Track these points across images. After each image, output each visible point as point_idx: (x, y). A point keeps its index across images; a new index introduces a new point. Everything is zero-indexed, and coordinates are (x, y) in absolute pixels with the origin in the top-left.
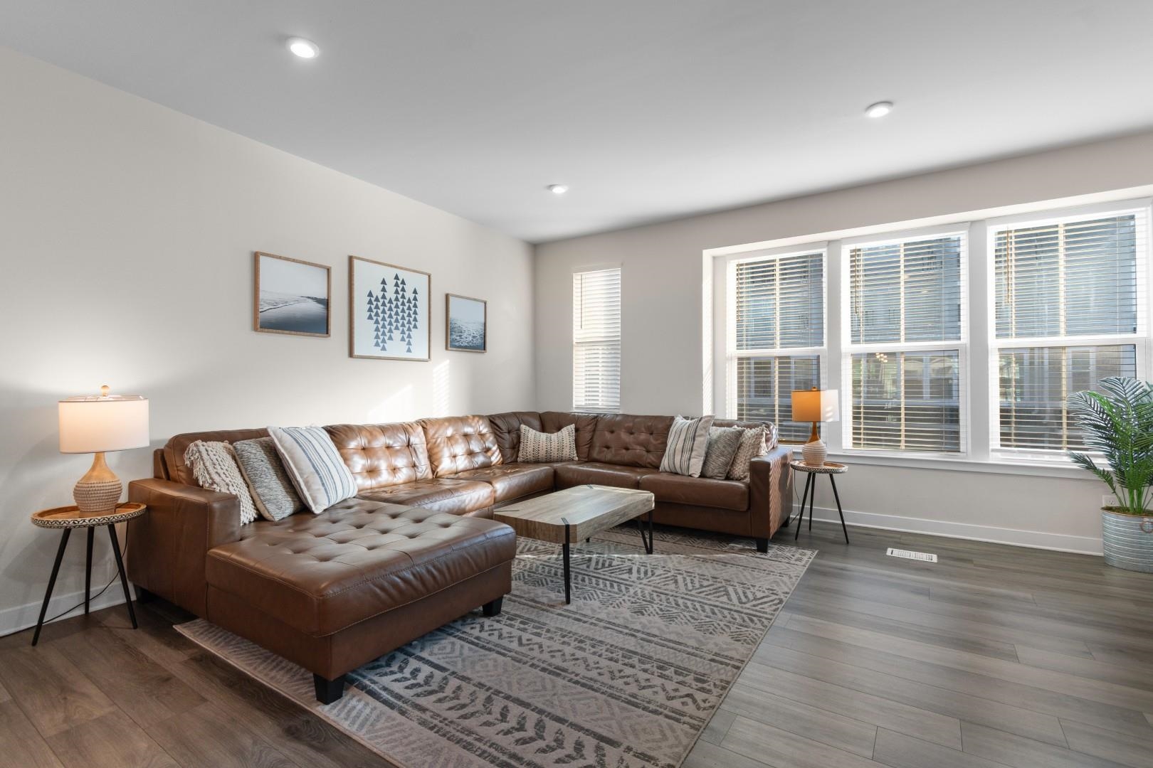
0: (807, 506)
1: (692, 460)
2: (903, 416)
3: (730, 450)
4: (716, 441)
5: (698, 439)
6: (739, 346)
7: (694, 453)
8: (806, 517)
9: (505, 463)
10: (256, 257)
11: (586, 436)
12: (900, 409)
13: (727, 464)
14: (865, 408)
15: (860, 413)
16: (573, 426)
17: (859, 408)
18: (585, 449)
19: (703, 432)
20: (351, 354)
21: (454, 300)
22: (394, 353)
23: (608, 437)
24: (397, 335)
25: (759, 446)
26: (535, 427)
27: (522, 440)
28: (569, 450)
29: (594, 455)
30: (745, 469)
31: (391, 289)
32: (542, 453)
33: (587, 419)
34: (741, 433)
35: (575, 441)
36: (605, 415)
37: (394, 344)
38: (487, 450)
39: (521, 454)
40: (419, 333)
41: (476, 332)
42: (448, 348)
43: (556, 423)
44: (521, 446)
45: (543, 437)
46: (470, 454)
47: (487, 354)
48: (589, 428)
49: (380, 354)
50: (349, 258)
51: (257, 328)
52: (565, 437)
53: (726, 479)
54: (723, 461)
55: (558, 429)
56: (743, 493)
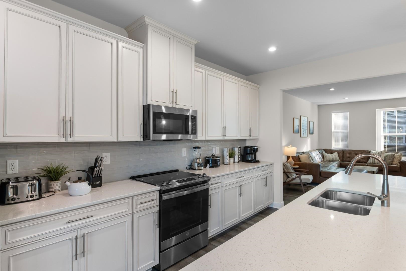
3: (391, 158)
4: (387, 156)
6: (384, 132)
9: (323, 161)
10: (294, 119)
11: (341, 155)
16: (337, 153)
18: (341, 158)
19: (383, 154)
20: (301, 137)
21: (310, 122)
22: (305, 136)
23: (348, 155)
24: (305, 132)
25: (401, 157)
26: (326, 152)
27: (324, 156)
28: (338, 158)
29: (344, 160)
30: (397, 162)
31: (304, 121)
32: (331, 159)
33: (340, 150)
34: (394, 155)
35: (338, 156)
36: (346, 150)
37: (305, 134)
38: (321, 158)
39: (325, 159)
40: (307, 131)
41: (312, 130)
42: (309, 134)
43: (331, 152)
44: (325, 157)
45: (330, 155)
46: (319, 159)
47: (313, 135)
48: (341, 153)
49: (303, 136)
50: (301, 116)
51: (294, 133)
52: (335, 155)
53: (391, 165)
54: (390, 161)
55: (332, 153)
56: (399, 168)
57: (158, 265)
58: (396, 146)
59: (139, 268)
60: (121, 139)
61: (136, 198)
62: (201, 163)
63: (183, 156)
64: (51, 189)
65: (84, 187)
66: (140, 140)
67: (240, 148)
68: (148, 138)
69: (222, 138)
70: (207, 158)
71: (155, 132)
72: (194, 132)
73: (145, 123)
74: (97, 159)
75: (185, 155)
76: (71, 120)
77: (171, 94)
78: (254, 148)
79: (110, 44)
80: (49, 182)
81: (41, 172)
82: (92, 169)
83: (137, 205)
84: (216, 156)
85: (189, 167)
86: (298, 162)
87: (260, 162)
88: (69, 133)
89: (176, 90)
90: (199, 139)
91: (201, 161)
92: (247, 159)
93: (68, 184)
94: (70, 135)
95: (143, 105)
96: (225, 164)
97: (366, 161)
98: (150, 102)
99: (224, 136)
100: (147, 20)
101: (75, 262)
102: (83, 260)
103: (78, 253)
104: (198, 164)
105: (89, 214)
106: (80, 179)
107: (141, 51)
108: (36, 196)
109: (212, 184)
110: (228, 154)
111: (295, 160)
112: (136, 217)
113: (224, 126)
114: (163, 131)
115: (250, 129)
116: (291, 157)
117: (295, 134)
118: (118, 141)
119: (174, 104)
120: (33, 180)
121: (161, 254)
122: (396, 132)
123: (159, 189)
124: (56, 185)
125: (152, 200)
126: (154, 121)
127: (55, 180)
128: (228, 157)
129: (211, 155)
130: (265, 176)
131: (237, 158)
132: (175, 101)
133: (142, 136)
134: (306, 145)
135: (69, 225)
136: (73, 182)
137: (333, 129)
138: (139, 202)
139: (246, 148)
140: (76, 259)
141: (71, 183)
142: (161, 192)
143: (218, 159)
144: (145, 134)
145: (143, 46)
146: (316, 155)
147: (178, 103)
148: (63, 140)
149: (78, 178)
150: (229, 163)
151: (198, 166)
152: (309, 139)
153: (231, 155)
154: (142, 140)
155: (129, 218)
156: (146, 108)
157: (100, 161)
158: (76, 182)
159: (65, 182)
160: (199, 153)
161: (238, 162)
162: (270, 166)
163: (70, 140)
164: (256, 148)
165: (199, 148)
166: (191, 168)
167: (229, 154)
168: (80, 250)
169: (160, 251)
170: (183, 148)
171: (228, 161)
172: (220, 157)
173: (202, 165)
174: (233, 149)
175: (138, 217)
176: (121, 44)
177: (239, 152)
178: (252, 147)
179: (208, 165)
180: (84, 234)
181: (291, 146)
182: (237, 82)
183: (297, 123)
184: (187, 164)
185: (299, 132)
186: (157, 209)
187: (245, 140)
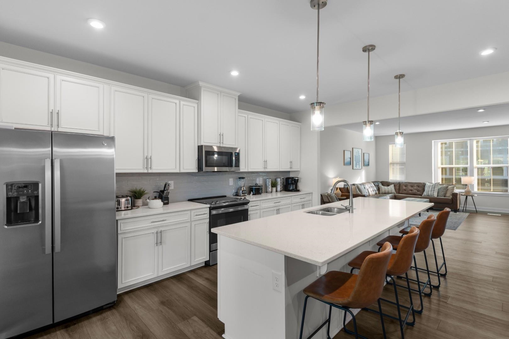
0: (465, 206)
1: (434, 193)
2: (492, 183)
3: (445, 190)
4: (440, 189)
5: (436, 188)
6: (442, 164)
7: (435, 191)
8: (465, 209)
9: (378, 194)
10: (344, 151)
11: (397, 187)
12: (491, 180)
13: (444, 194)
14: (481, 180)
15: (479, 181)
16: (393, 185)
17: (479, 180)
18: (398, 191)
19: (437, 186)
20: (353, 169)
21: (365, 154)
22: (358, 167)
23: (404, 188)
24: (358, 164)
25: (453, 189)
26: (383, 185)
27: (380, 188)
28: (394, 191)
29: (401, 192)
30: (450, 195)
31: (357, 153)
32: (387, 192)
33: (396, 183)
34: (448, 187)
35: (395, 188)
36: (402, 182)
37: (358, 166)
38: (375, 190)
39: (380, 191)
40: (360, 163)
41: (368, 161)
42: (364, 166)
43: (387, 184)
44: (380, 190)
45: (386, 187)
46: (373, 191)
47: (369, 167)
48: (397, 185)
49: (356, 168)
50: (353, 148)
51: (344, 165)
52: (391, 188)
53: (444, 197)
54: (443, 193)
55: (388, 186)
56: (450, 200)
57: (209, 261)
58: (453, 178)
59: (195, 260)
60: (182, 171)
61: (193, 212)
62: (245, 191)
63: (230, 185)
64: (136, 205)
65: (159, 202)
66: (195, 172)
67: (283, 179)
68: (201, 170)
69: (263, 170)
70: (251, 187)
71: (206, 166)
72: (237, 165)
73: (199, 159)
74: (165, 185)
75: (232, 184)
76: (150, 158)
77: (219, 136)
78: (295, 179)
79: (175, 104)
80: (135, 199)
81: (129, 192)
82: (162, 192)
83: (194, 216)
84: (259, 185)
85: (235, 194)
86: (347, 193)
87: (300, 191)
88: (149, 166)
89: (223, 133)
90: (241, 170)
91: (245, 189)
92: (289, 189)
93: (148, 200)
94: (150, 168)
95: (198, 146)
96: (268, 192)
97: (421, 194)
98: (203, 144)
99: (265, 168)
100: (201, 84)
101: (156, 248)
102: (160, 247)
103: (158, 243)
104: (242, 191)
105: (164, 219)
106: (155, 198)
107: (196, 106)
108: (130, 207)
109: (251, 206)
110: (270, 184)
111: (344, 191)
112: (193, 224)
113: (265, 160)
114: (215, 165)
115: (291, 162)
116: (338, 189)
117: (345, 167)
118: (181, 172)
119: (222, 144)
120: (128, 197)
121: (211, 253)
122: (453, 164)
123: (209, 206)
124: (139, 202)
125: (204, 214)
126: (206, 157)
127: (139, 199)
128: (270, 187)
129: (254, 185)
130: (303, 203)
131: (279, 188)
132: (222, 142)
133: (197, 169)
134: (359, 177)
135: (153, 224)
136: (152, 200)
137: (390, 161)
138: (195, 214)
139: (287, 179)
140: (157, 245)
141: (150, 200)
142: (211, 209)
143: (260, 188)
144: (199, 167)
145: (197, 102)
146: (370, 187)
147: (224, 143)
148: (146, 171)
149: (155, 197)
150: (272, 192)
151: (242, 193)
152: (364, 171)
153: (274, 185)
154: (197, 171)
155: (188, 225)
156: (200, 148)
157: (168, 187)
158: (153, 199)
159: (146, 200)
160: (243, 183)
161: (281, 191)
162: (308, 195)
163: (150, 171)
164: (296, 178)
165: (243, 178)
166: (237, 194)
167: (272, 184)
168: (159, 241)
169: (210, 251)
170: (230, 178)
171: (270, 190)
172: (262, 186)
173: (245, 192)
174: (276, 179)
175: (195, 225)
176: (182, 103)
177: (281, 183)
178: (293, 178)
179: (252, 193)
180: (161, 231)
181: (338, 177)
182: (278, 122)
183: (348, 155)
184: (234, 191)
185: (351, 164)
186: (208, 220)
187: (289, 172)
